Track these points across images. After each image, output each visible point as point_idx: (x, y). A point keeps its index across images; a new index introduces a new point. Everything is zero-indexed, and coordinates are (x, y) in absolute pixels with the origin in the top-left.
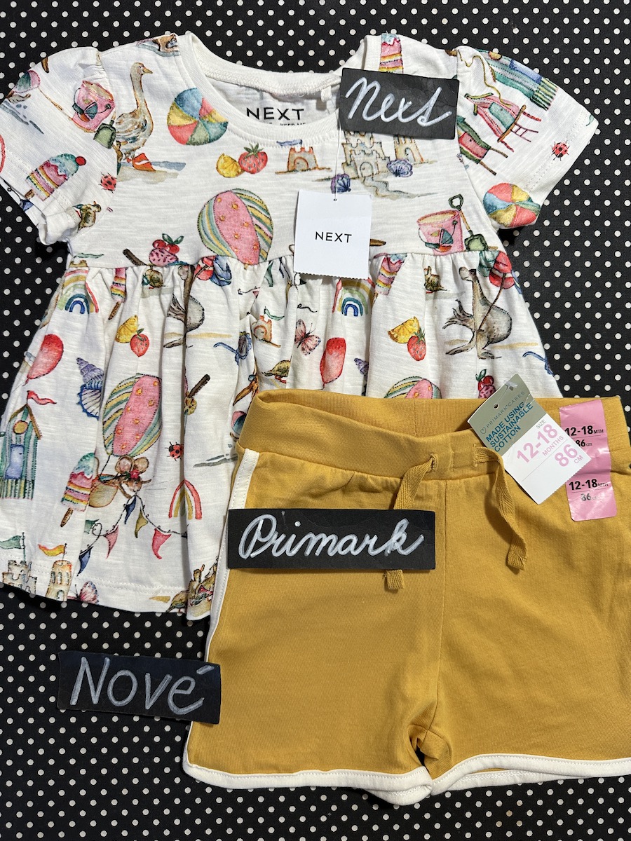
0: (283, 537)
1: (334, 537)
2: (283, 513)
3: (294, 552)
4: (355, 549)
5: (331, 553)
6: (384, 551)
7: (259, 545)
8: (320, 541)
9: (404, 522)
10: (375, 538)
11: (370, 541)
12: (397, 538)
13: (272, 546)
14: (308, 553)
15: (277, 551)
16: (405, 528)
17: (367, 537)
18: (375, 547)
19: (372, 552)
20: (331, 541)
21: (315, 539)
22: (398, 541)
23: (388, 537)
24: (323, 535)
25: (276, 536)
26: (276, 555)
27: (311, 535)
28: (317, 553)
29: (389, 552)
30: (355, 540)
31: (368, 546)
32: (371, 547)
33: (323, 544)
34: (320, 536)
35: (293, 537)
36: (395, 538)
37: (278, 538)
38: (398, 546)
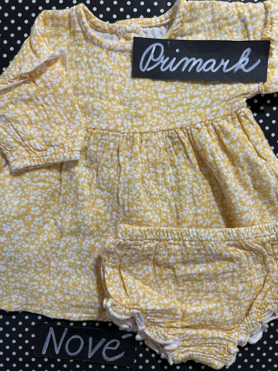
0: (168, 59)
1: (200, 60)
2: (169, 43)
3: (175, 69)
4: (214, 68)
5: (198, 70)
6: (233, 70)
7: (152, 63)
8: (192, 62)
9: (248, 50)
10: (228, 61)
11: (225, 63)
12: (242, 61)
13: (161, 64)
14: (183, 69)
15: (164, 68)
16: (248, 54)
17: (223, 61)
18: (228, 67)
19: (225, 71)
20: (198, 63)
21: (188, 61)
22: (243, 63)
23: (237, 61)
24: (194, 59)
25: (163, 58)
26: (163, 70)
27: (186, 58)
28: (190, 70)
29: (236, 70)
30: (214, 62)
31: (222, 66)
32: (225, 67)
33: (194, 64)
34: (191, 60)
35: (174, 59)
36: (241, 61)
37: (164, 59)
38: (243, 67)
